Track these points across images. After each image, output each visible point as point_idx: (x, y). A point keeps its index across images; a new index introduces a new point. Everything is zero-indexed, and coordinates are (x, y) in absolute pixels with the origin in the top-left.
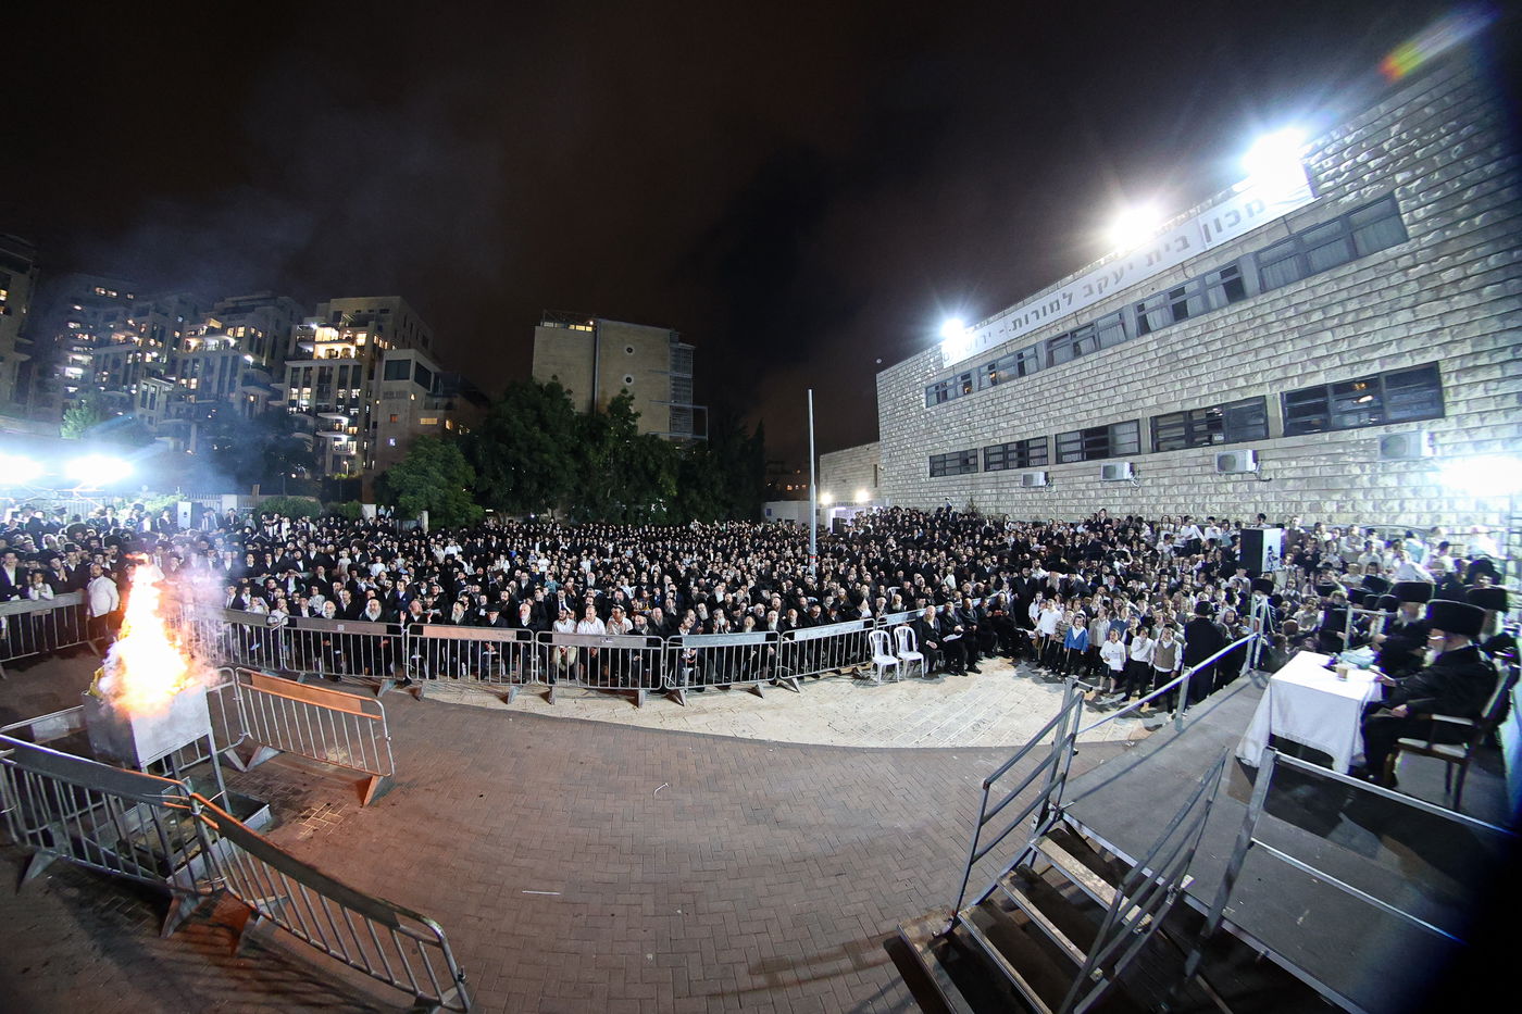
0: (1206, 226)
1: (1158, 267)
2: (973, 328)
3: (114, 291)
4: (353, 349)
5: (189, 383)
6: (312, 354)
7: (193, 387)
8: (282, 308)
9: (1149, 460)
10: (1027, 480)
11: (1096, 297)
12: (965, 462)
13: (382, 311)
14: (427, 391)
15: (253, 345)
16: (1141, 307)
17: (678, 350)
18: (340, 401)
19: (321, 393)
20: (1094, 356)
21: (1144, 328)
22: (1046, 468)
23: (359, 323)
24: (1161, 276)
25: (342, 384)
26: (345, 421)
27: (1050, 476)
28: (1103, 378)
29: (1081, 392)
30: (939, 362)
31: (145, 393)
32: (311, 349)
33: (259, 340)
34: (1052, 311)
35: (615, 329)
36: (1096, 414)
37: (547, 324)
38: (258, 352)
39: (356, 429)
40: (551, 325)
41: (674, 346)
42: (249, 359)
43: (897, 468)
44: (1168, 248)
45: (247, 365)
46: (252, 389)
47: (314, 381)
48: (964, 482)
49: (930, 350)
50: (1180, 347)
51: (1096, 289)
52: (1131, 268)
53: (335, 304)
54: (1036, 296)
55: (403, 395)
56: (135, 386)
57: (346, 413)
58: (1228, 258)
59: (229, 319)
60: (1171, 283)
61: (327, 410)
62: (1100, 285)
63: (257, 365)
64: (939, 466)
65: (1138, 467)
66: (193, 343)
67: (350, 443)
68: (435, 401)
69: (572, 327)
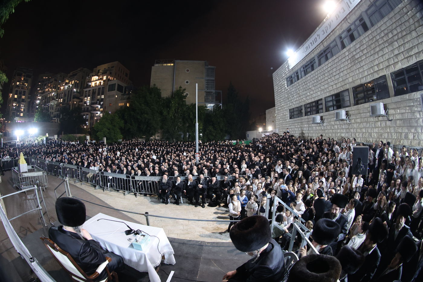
3: (47, 77)
4: (102, 81)
6: (91, 86)
7: (61, 101)
8: (84, 72)
13: (112, 67)
14: (122, 94)
15: (75, 85)
18: (98, 100)
19: (93, 98)
23: (104, 73)
25: (99, 94)
26: (99, 106)
32: (90, 84)
33: (78, 83)
37: (156, 65)
38: (77, 88)
39: (102, 109)
46: (75, 100)
47: (91, 94)
53: (99, 68)
55: (114, 96)
56: (49, 103)
59: (71, 79)
61: (94, 104)
63: (76, 92)
66: (62, 88)
67: (101, 114)
68: (125, 96)
69: (166, 65)
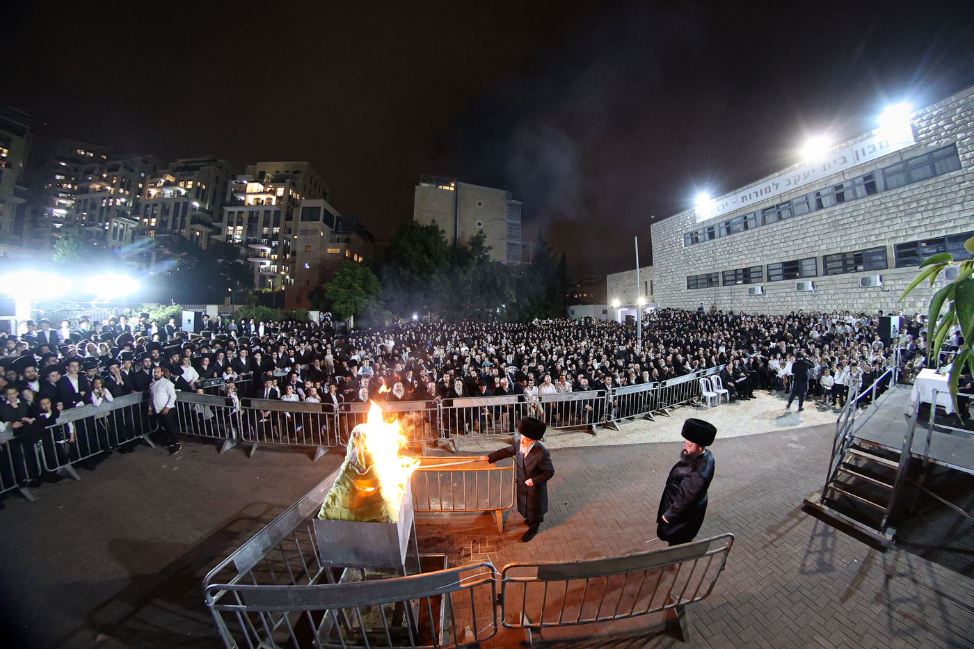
0: (856, 152)
1: (829, 172)
2: (715, 200)
3: (91, 152)
4: (274, 198)
5: (150, 222)
6: (244, 201)
7: (153, 224)
8: (220, 168)
9: (823, 280)
10: (751, 291)
11: (793, 186)
12: (710, 280)
13: (295, 172)
14: (331, 229)
15: (198, 193)
16: (818, 194)
17: (510, 205)
18: (265, 236)
19: (250, 230)
20: (791, 220)
21: (820, 206)
22: (762, 284)
23: (278, 180)
24: (830, 178)
25: (266, 224)
26: (268, 250)
27: (764, 289)
28: (796, 233)
29: (783, 241)
30: (694, 219)
31: (115, 229)
32: (243, 198)
33: (204, 190)
34: (766, 193)
35: (469, 189)
36: (791, 253)
37: (423, 185)
38: (202, 200)
39: (276, 256)
40: (426, 185)
41: (509, 201)
42: (196, 204)
43: (665, 284)
44: (835, 162)
45: (194, 209)
46: (198, 226)
47: (246, 221)
48: (710, 292)
49: (687, 212)
50: (840, 217)
51: (792, 182)
52: (814, 171)
53: (261, 166)
54: (756, 183)
55: (316, 232)
56: (108, 224)
57: (269, 245)
58: (867, 171)
59: (181, 175)
60: (836, 182)
61: (255, 242)
62: (795, 180)
63: (201, 209)
64: (693, 283)
65: (816, 284)
66: (153, 192)
67: (272, 266)
68: (337, 236)
69: (441, 187)
